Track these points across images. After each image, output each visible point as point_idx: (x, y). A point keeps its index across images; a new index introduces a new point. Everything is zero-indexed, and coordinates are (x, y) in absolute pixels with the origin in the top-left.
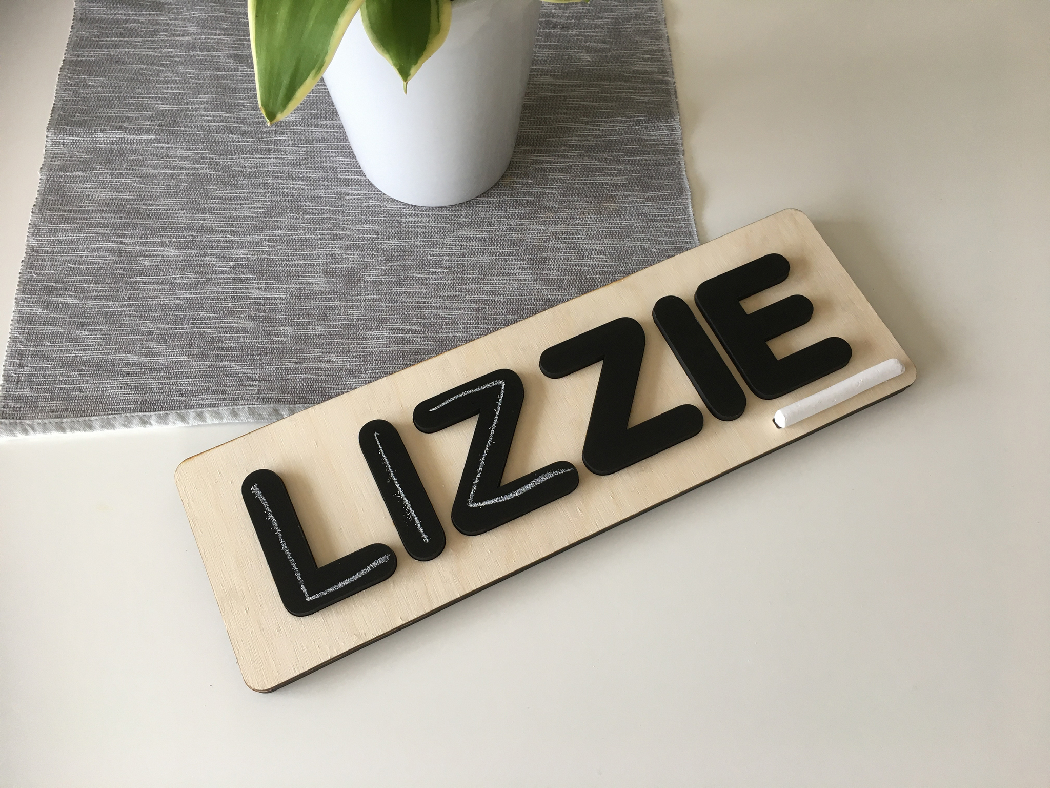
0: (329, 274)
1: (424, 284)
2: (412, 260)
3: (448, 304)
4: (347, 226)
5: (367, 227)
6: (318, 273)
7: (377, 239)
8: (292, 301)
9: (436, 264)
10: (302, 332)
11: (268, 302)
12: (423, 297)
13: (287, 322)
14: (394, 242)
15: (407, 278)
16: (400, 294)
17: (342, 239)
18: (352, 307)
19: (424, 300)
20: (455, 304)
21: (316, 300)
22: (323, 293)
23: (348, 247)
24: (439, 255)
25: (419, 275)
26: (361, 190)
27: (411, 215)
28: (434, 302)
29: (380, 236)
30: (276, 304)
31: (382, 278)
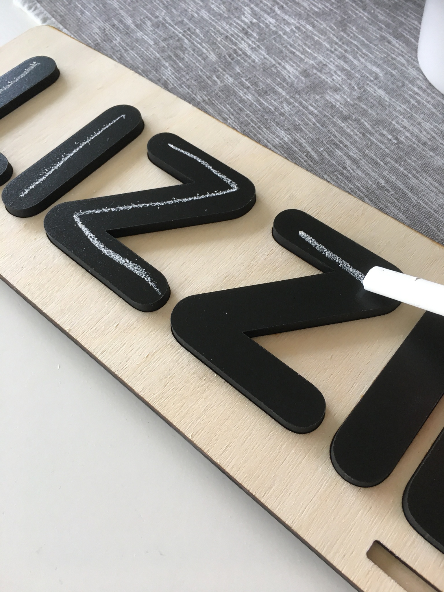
0: (305, 73)
1: (364, 135)
2: (378, 114)
3: (363, 162)
4: (360, 58)
5: (375, 69)
6: (299, 67)
7: (371, 81)
8: (258, 68)
9: (393, 131)
10: (236, 89)
11: (243, 56)
12: (350, 142)
13: (237, 76)
14: (381, 93)
15: (357, 121)
16: (335, 124)
17: (346, 62)
18: (289, 103)
19: (348, 144)
20: (367, 168)
21: (274, 80)
22: (284, 80)
23: (343, 70)
24: (405, 128)
25: (368, 126)
26: (403, 48)
27: (420, 88)
28: (353, 152)
29: (375, 81)
30: (245, 61)
31: (338, 105)
